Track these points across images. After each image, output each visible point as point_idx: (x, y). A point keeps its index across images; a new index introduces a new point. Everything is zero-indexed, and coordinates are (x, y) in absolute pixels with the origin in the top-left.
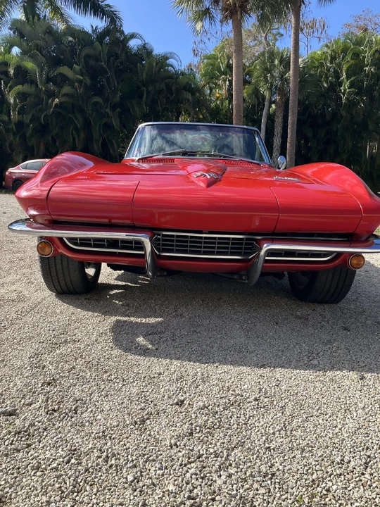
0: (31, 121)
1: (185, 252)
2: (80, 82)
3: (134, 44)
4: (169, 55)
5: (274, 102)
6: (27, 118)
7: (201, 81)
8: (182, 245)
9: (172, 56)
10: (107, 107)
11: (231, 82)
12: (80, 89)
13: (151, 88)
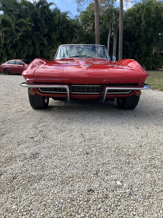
0: (10, 43)
1: (80, 92)
2: (30, 25)
3: (52, 8)
4: (67, 12)
5: (113, 32)
6: (8, 42)
7: (81, 23)
8: (79, 89)
9: (68, 12)
10: (42, 36)
11: (94, 24)
12: (30, 28)
13: (60, 27)
